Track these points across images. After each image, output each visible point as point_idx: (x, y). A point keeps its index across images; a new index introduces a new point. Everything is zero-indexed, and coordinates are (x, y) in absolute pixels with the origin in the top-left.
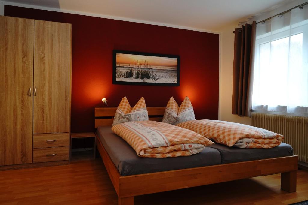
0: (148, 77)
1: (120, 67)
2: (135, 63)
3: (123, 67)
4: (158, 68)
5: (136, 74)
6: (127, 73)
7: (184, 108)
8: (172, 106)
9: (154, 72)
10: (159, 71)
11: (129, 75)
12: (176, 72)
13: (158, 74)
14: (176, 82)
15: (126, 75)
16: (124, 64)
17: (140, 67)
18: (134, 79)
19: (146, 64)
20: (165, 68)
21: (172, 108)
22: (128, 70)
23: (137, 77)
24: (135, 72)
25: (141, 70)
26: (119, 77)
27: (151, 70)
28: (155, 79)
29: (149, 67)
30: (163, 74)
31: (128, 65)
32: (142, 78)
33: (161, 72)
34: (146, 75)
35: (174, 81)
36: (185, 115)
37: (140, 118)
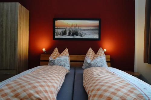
0: (77, 35)
1: (58, 29)
2: (68, 26)
3: (60, 29)
4: (84, 28)
5: (68, 33)
6: (62, 32)
7: (97, 57)
8: (89, 54)
9: (82, 31)
10: (85, 30)
11: (64, 33)
12: (98, 30)
13: (84, 32)
14: (98, 38)
15: (62, 33)
16: (61, 27)
17: (71, 28)
18: (67, 36)
19: (75, 26)
20: (89, 28)
21: (89, 56)
22: (63, 30)
23: (69, 35)
24: (68, 32)
25: (72, 30)
26: (57, 35)
27: (79, 30)
28: (82, 36)
29: (77, 28)
30: (88, 33)
31: (63, 27)
32: (73, 35)
33: (87, 31)
34: (76, 33)
35: (97, 37)
36: (96, 62)
37: (61, 62)
